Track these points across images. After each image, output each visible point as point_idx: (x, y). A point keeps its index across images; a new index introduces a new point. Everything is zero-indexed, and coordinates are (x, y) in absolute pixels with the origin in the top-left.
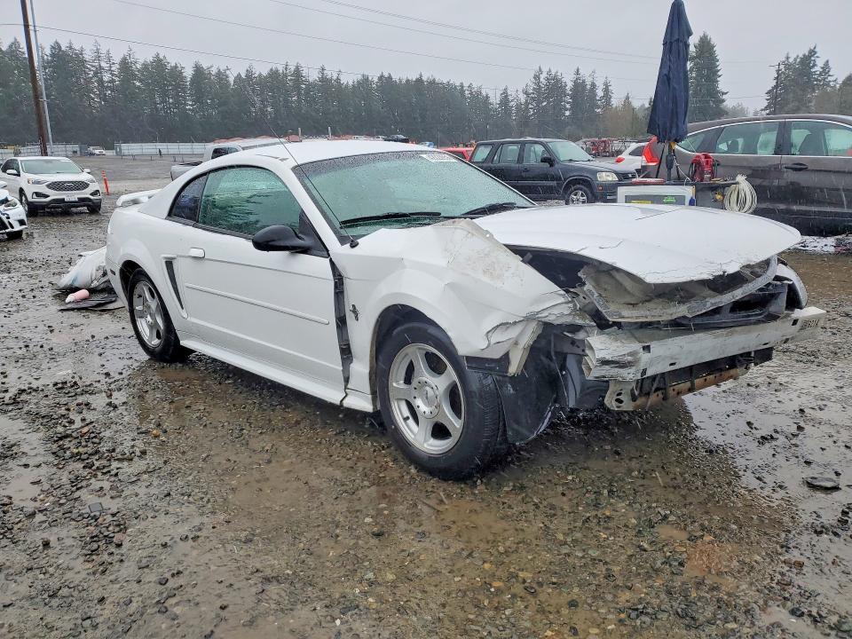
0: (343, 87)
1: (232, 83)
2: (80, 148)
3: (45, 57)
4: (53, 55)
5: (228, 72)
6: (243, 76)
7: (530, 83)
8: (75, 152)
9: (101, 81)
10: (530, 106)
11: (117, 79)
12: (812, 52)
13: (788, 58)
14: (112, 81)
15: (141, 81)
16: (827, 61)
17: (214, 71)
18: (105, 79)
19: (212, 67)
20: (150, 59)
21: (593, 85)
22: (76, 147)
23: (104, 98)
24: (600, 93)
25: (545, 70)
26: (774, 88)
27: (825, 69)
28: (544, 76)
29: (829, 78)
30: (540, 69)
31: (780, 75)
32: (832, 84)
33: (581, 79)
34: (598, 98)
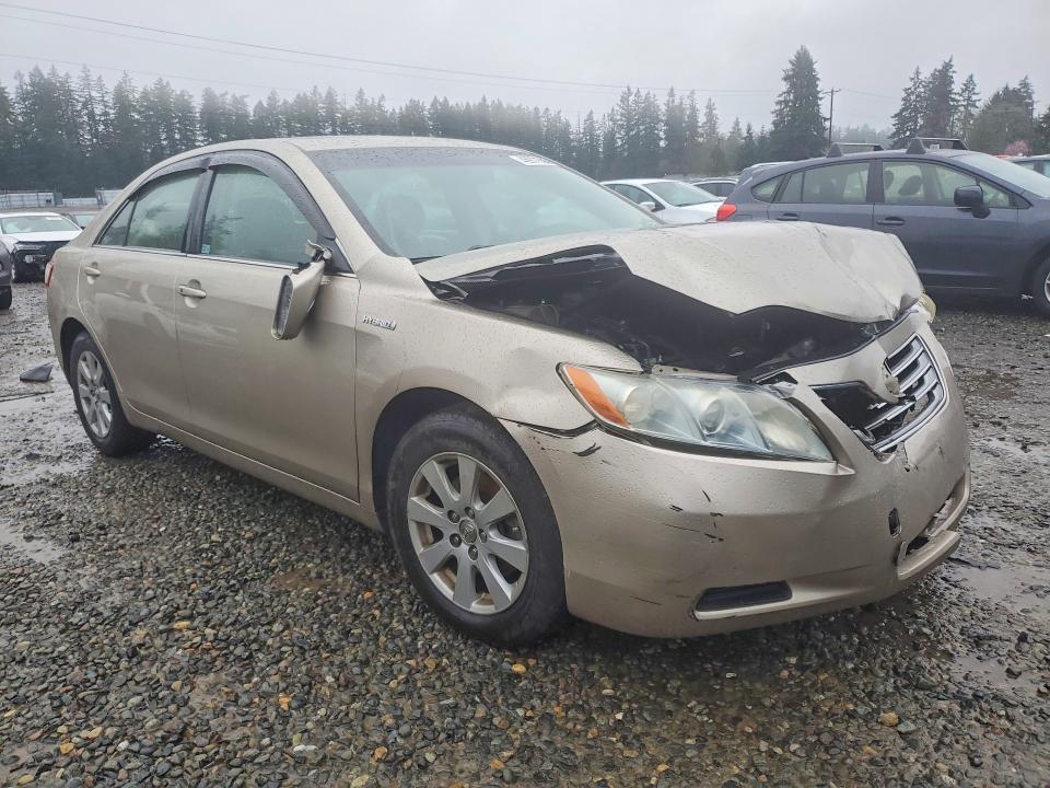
0: (388, 115)
1: (252, 113)
2: (55, 196)
3: (25, 87)
4: (32, 85)
5: (246, 100)
6: (265, 105)
7: (617, 108)
8: (49, 201)
9: (91, 115)
10: (618, 135)
11: (112, 111)
12: (948, 66)
13: (918, 73)
14: (106, 114)
15: (140, 113)
16: (971, 77)
17: (229, 99)
18: (98, 111)
19: (226, 93)
20: (151, 86)
21: (694, 109)
22: (50, 195)
23: (95, 134)
24: (702, 119)
25: (634, 91)
26: (902, 111)
27: (969, 86)
28: (632, 98)
29: (974, 98)
30: (629, 90)
31: (908, 95)
32: (977, 104)
33: (677, 102)
34: (700, 124)
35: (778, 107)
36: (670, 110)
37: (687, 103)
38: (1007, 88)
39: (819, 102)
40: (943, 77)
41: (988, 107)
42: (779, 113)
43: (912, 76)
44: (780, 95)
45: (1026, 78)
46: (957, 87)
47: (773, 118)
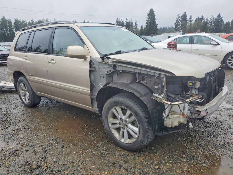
5: (26, 21)
12: (185, 13)
13: (179, 14)
16: (191, 15)
19: (20, 19)
21: (132, 23)
24: (134, 25)
25: (118, 18)
26: (176, 23)
27: (191, 18)
28: (118, 20)
29: (192, 20)
30: (117, 18)
31: (177, 19)
32: (193, 21)
33: (128, 21)
34: (134, 26)
35: (147, 22)
36: (127, 23)
37: (130, 21)
38: (198, 18)
39: (156, 21)
40: (185, 15)
41: (195, 22)
42: (147, 23)
43: (178, 15)
44: (147, 19)
45: (203, 15)
46: (188, 18)
47: (146, 24)
